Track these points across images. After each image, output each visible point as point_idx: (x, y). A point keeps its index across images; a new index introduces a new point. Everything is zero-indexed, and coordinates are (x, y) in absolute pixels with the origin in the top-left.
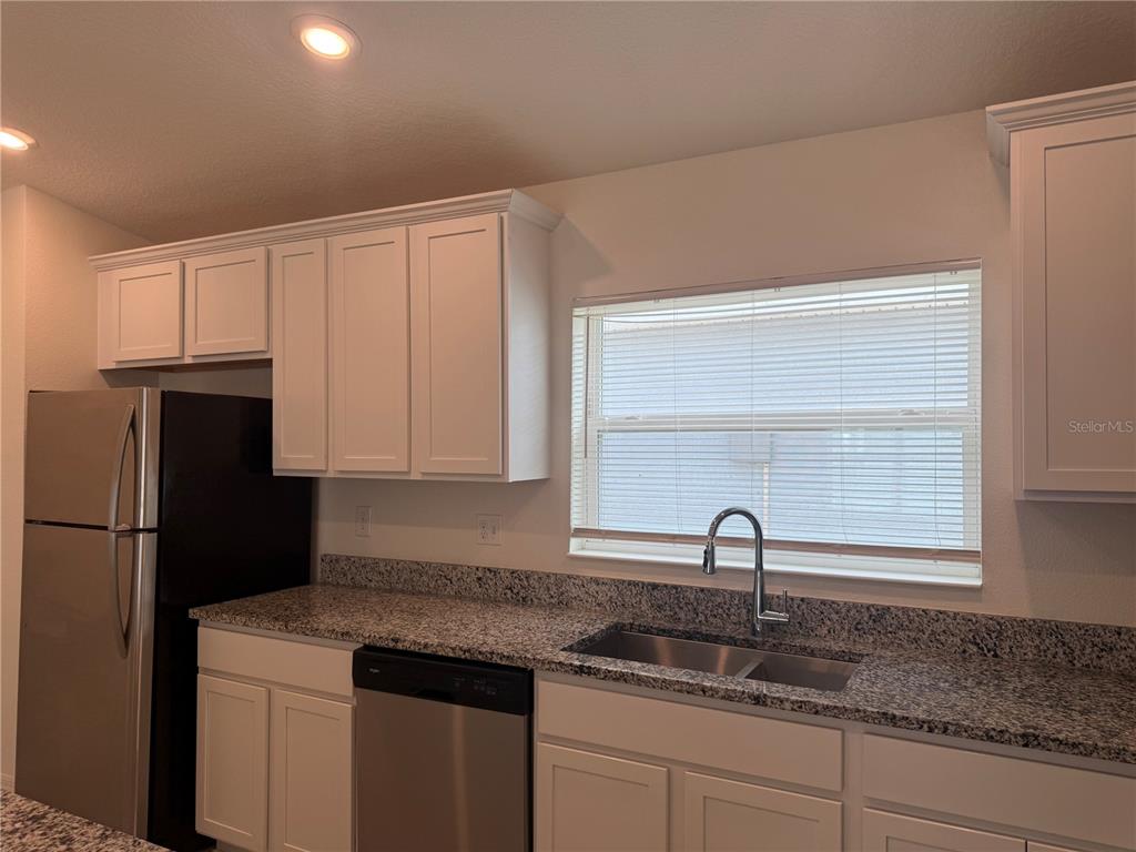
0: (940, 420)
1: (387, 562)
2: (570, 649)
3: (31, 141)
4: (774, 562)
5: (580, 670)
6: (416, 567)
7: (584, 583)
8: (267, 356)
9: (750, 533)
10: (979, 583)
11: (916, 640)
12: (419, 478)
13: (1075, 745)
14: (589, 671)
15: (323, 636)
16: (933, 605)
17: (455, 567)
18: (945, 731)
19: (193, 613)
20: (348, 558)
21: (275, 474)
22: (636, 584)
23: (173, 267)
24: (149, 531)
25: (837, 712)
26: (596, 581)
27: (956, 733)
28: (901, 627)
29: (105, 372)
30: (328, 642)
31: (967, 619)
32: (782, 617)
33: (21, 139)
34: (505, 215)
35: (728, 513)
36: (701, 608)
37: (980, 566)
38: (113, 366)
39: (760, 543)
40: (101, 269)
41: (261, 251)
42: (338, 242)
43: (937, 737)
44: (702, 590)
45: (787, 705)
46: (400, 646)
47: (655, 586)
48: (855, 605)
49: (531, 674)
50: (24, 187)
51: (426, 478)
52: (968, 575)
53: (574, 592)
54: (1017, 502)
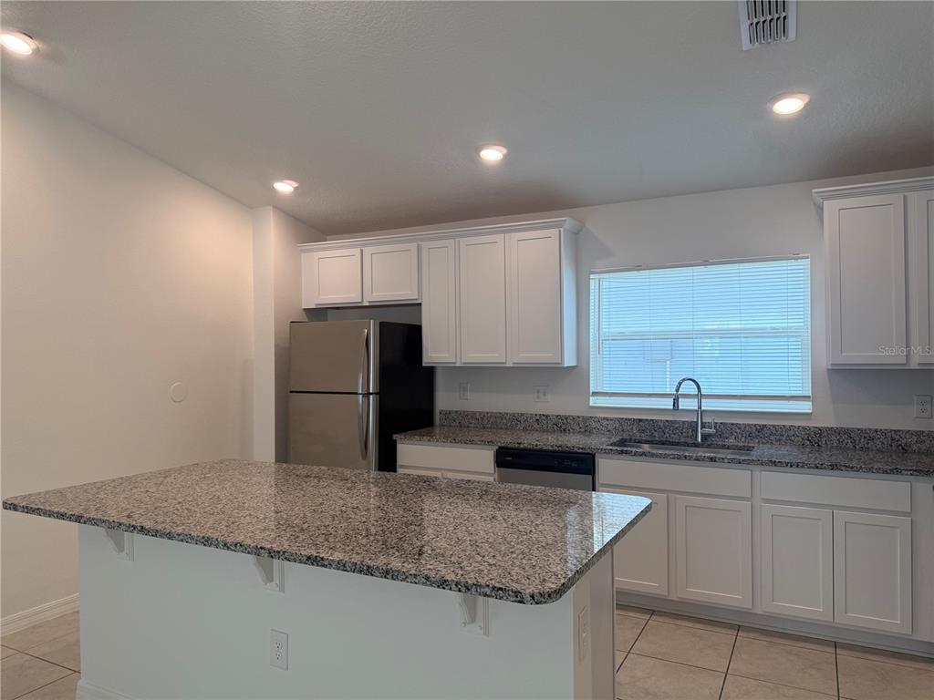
0: (791, 332)
1: (481, 413)
2: (611, 445)
3: (295, 185)
4: (708, 405)
5: (622, 452)
6: (499, 415)
7: (599, 420)
8: (419, 302)
9: (695, 391)
10: (810, 411)
11: (780, 440)
12: (511, 365)
13: (852, 467)
14: (626, 452)
15: (476, 444)
16: (787, 423)
17: (522, 415)
18: (798, 466)
19: (395, 437)
20: (457, 412)
21: (424, 365)
22: (630, 420)
23: (357, 251)
24: (376, 394)
25: (749, 462)
26: (607, 419)
27: (802, 467)
28: (772, 434)
29: (307, 310)
30: (480, 447)
31: (804, 428)
32: (712, 431)
33: (289, 184)
34: (562, 229)
35: (683, 380)
36: (667, 430)
37: (810, 403)
38: (314, 307)
39: (700, 396)
40: (304, 251)
41: (415, 245)
42: (464, 241)
43: (793, 469)
44: (667, 421)
45: (726, 461)
46: (522, 446)
47: (640, 420)
48: (749, 425)
49: (594, 456)
50: (271, 208)
51: (516, 365)
52: (806, 407)
53: (594, 425)
54: (828, 370)
